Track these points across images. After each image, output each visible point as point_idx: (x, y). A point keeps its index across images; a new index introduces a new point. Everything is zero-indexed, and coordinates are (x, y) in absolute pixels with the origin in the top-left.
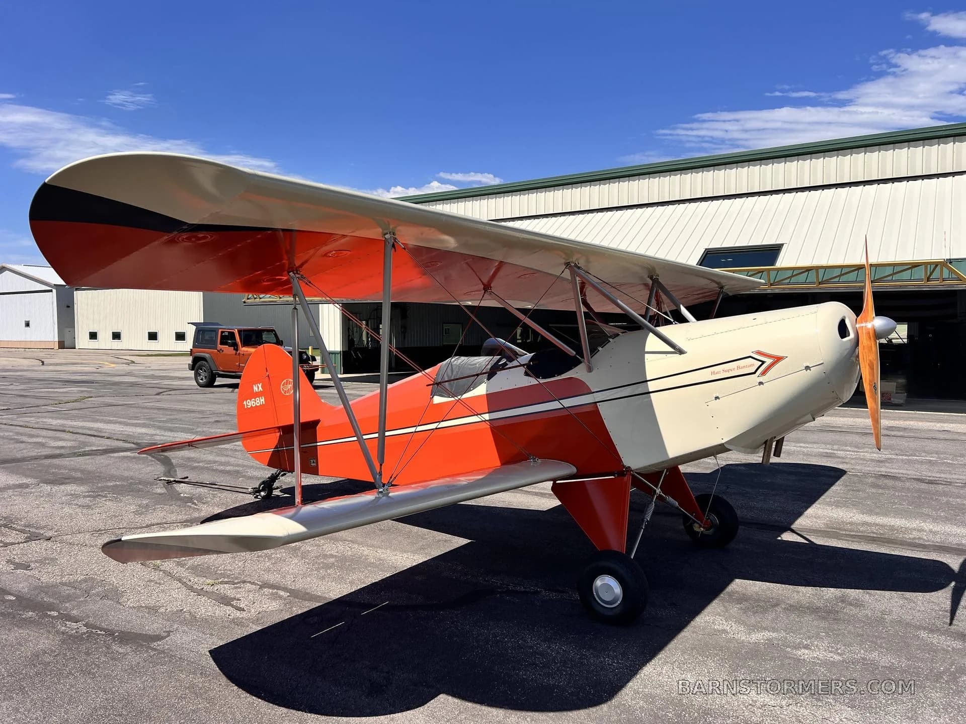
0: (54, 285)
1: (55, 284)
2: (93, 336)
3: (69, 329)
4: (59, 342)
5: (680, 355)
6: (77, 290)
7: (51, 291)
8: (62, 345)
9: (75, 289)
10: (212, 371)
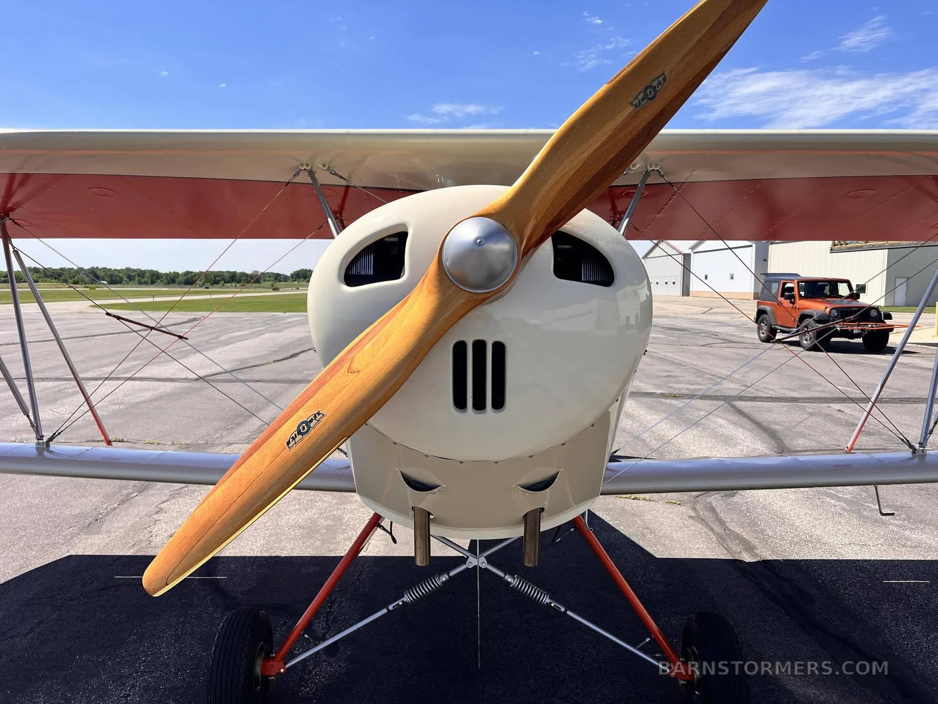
4: (754, 293)
6: (771, 243)
7: (751, 246)
8: (756, 296)
9: (770, 243)
10: (771, 325)
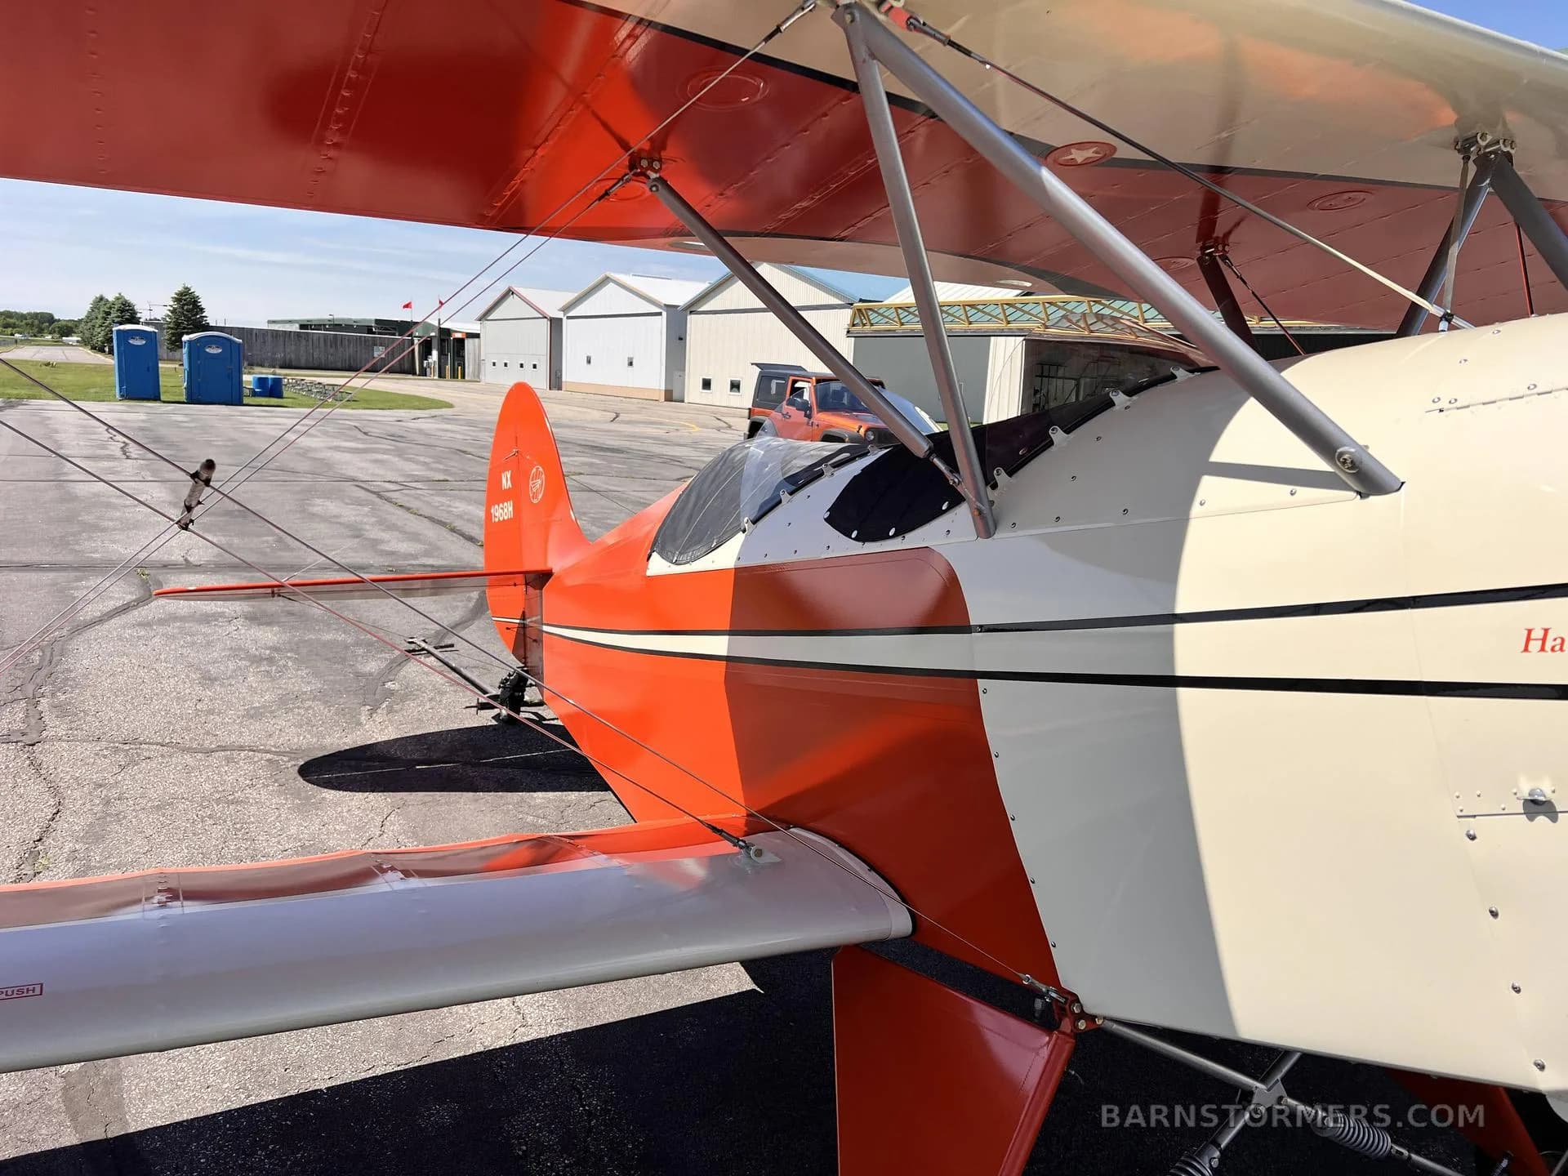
0: (665, 305)
1: (667, 303)
2: (707, 384)
3: (680, 373)
4: (666, 391)
5: (1362, 495)
6: (691, 313)
7: (660, 314)
8: (669, 396)
9: (688, 313)
